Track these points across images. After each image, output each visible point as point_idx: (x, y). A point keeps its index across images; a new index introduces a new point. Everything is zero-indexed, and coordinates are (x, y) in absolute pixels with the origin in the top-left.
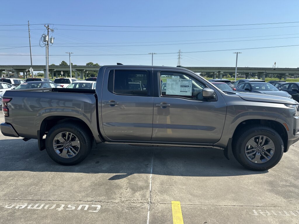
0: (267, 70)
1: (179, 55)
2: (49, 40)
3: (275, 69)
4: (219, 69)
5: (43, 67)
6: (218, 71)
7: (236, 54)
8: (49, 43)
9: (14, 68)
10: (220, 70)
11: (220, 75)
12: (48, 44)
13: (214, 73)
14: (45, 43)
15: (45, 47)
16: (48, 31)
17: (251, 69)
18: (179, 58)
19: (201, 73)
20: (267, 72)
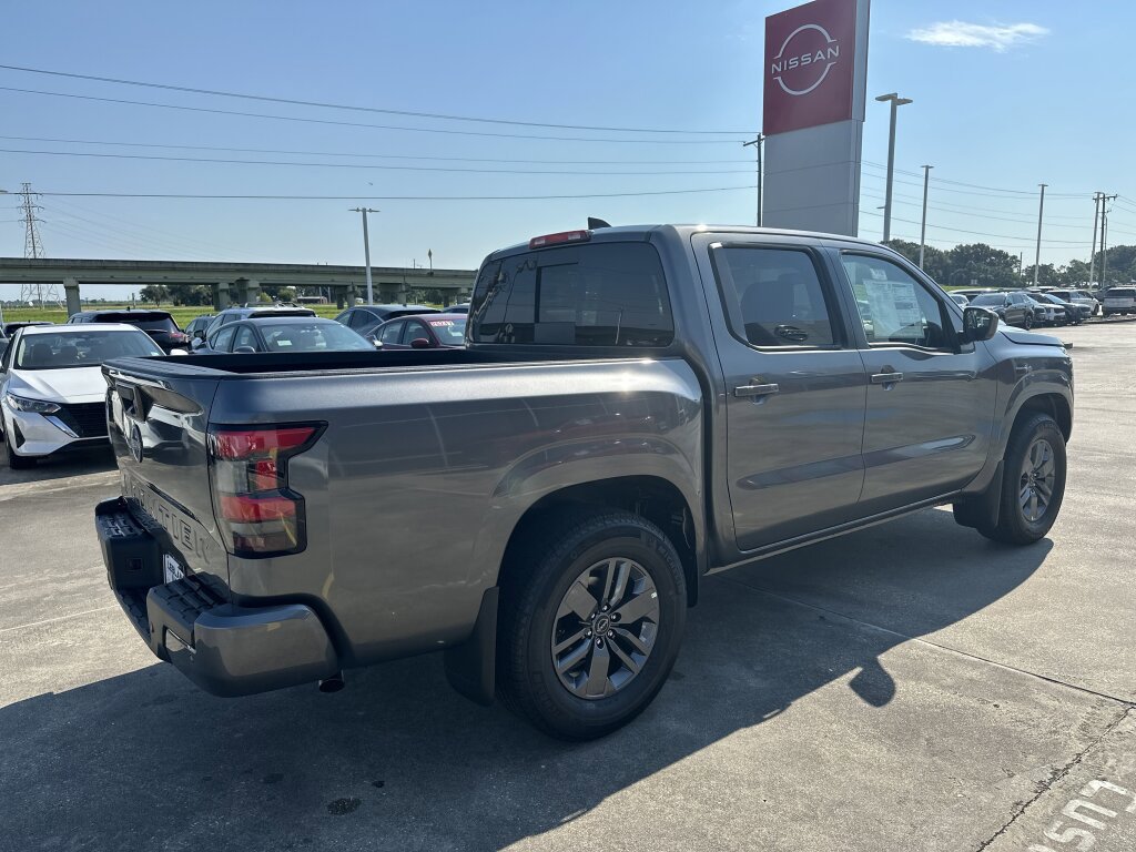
0: (410, 275)
1: (28, 207)
3: (431, 274)
4: (239, 271)
6: (238, 276)
7: (361, 213)
10: (246, 277)
11: (248, 293)
13: (215, 285)
17: (356, 270)
18: (30, 219)
19: (145, 287)
20: (411, 281)
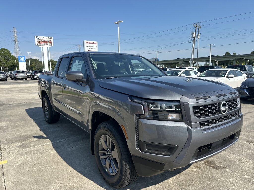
2: (196, 36)
5: (205, 59)
8: (196, 38)
9: (184, 61)
12: (195, 40)
14: (192, 39)
15: (192, 42)
16: (196, 29)
